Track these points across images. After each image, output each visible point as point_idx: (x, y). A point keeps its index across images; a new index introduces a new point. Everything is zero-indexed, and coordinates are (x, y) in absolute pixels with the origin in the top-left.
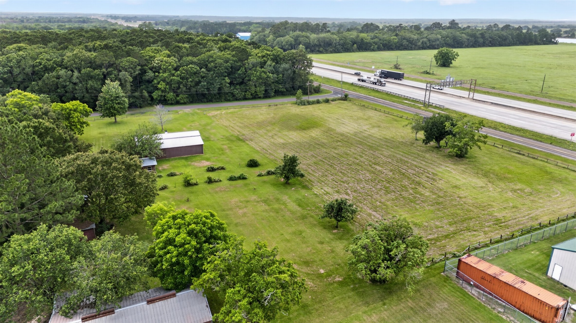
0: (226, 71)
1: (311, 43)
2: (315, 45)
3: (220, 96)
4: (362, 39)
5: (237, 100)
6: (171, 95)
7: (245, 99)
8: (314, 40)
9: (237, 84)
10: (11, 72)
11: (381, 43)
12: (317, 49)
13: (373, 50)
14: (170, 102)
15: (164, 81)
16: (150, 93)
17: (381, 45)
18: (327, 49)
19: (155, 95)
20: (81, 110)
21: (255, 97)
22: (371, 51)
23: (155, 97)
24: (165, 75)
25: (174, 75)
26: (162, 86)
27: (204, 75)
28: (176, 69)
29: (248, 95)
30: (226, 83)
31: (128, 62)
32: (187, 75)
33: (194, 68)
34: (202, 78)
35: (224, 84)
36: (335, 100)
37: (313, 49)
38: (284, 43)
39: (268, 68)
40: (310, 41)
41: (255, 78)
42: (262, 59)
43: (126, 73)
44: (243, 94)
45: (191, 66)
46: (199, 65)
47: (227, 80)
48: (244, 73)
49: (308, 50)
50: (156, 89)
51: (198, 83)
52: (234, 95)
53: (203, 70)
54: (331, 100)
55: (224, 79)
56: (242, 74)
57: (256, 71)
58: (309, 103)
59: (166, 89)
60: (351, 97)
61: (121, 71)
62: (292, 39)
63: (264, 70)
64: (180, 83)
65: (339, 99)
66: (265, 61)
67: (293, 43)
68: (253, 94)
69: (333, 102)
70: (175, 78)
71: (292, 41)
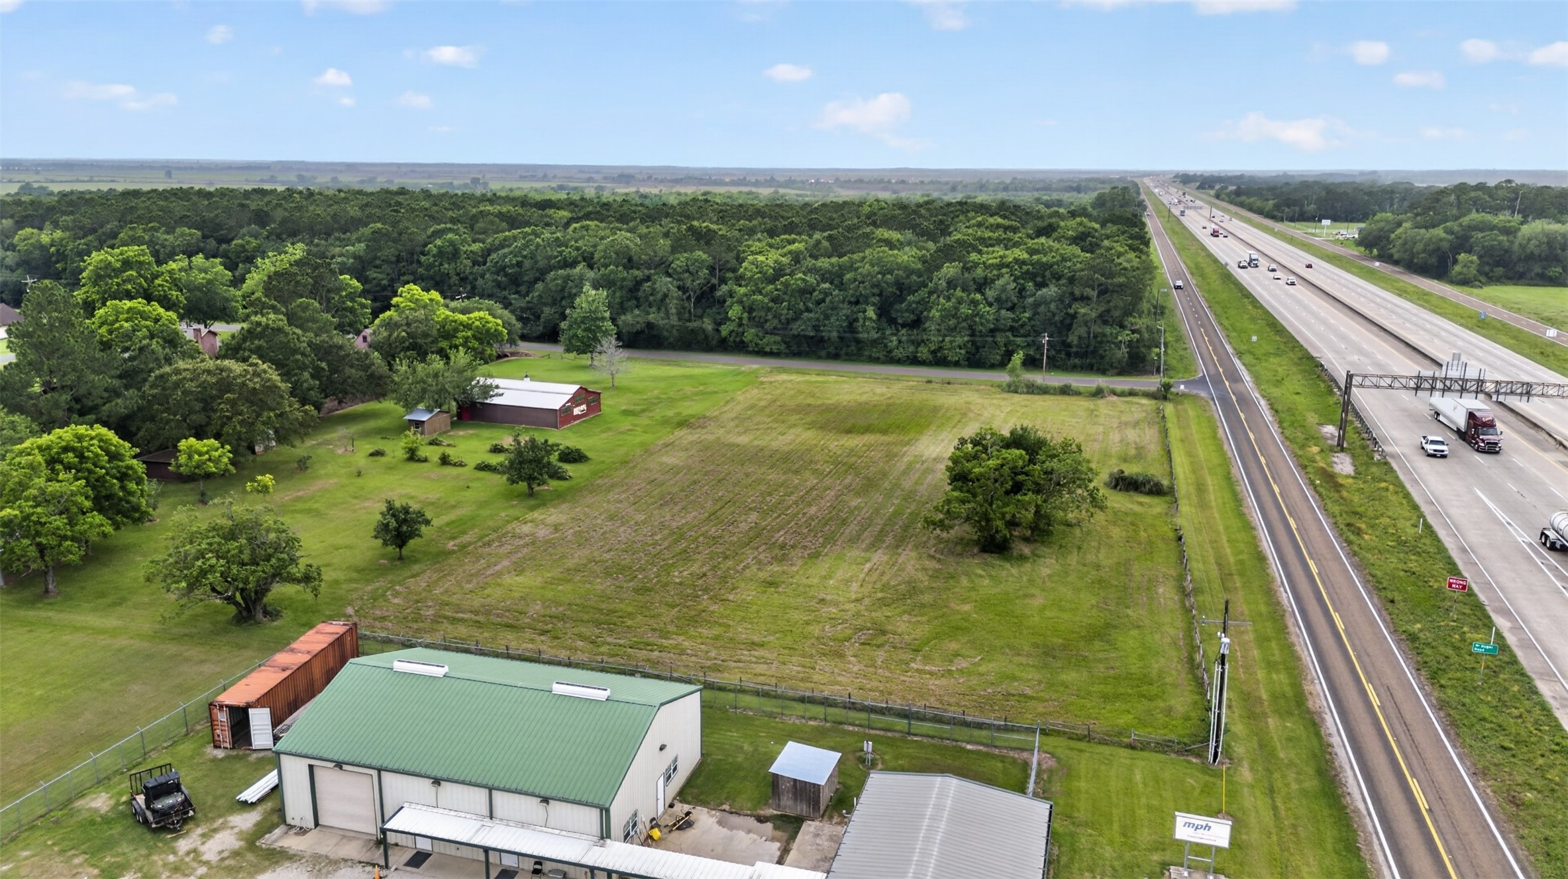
0: (876, 290)
3: (859, 349)
5: (898, 362)
6: (750, 334)
7: (914, 361)
9: (903, 326)
14: (750, 349)
15: (740, 302)
16: (718, 324)
19: (725, 330)
21: (939, 360)
23: (724, 333)
24: (742, 290)
25: (761, 293)
26: (734, 312)
27: (821, 296)
28: (772, 280)
29: (924, 352)
30: (865, 319)
31: (687, 259)
32: (785, 293)
33: (804, 280)
34: (819, 303)
35: (861, 321)
36: (1132, 393)
37: (1520, 268)
38: (1419, 247)
39: (991, 294)
40: (1512, 243)
41: (938, 314)
42: (995, 272)
43: (669, 279)
44: (912, 349)
45: (800, 275)
46: (825, 276)
47: (871, 313)
48: (923, 299)
49: (1500, 271)
50: (728, 319)
51: (802, 312)
52: (890, 351)
53: (827, 285)
54: (1114, 393)
55: (865, 311)
56: (919, 303)
57: (948, 299)
58: (1033, 389)
59: (741, 319)
60: (1203, 394)
61: (670, 275)
62: (1443, 235)
63: (978, 296)
64: (769, 309)
65: (1147, 395)
66: (999, 276)
67: (1445, 245)
68: (934, 352)
69: (1115, 398)
70: (760, 297)
71: (1441, 240)
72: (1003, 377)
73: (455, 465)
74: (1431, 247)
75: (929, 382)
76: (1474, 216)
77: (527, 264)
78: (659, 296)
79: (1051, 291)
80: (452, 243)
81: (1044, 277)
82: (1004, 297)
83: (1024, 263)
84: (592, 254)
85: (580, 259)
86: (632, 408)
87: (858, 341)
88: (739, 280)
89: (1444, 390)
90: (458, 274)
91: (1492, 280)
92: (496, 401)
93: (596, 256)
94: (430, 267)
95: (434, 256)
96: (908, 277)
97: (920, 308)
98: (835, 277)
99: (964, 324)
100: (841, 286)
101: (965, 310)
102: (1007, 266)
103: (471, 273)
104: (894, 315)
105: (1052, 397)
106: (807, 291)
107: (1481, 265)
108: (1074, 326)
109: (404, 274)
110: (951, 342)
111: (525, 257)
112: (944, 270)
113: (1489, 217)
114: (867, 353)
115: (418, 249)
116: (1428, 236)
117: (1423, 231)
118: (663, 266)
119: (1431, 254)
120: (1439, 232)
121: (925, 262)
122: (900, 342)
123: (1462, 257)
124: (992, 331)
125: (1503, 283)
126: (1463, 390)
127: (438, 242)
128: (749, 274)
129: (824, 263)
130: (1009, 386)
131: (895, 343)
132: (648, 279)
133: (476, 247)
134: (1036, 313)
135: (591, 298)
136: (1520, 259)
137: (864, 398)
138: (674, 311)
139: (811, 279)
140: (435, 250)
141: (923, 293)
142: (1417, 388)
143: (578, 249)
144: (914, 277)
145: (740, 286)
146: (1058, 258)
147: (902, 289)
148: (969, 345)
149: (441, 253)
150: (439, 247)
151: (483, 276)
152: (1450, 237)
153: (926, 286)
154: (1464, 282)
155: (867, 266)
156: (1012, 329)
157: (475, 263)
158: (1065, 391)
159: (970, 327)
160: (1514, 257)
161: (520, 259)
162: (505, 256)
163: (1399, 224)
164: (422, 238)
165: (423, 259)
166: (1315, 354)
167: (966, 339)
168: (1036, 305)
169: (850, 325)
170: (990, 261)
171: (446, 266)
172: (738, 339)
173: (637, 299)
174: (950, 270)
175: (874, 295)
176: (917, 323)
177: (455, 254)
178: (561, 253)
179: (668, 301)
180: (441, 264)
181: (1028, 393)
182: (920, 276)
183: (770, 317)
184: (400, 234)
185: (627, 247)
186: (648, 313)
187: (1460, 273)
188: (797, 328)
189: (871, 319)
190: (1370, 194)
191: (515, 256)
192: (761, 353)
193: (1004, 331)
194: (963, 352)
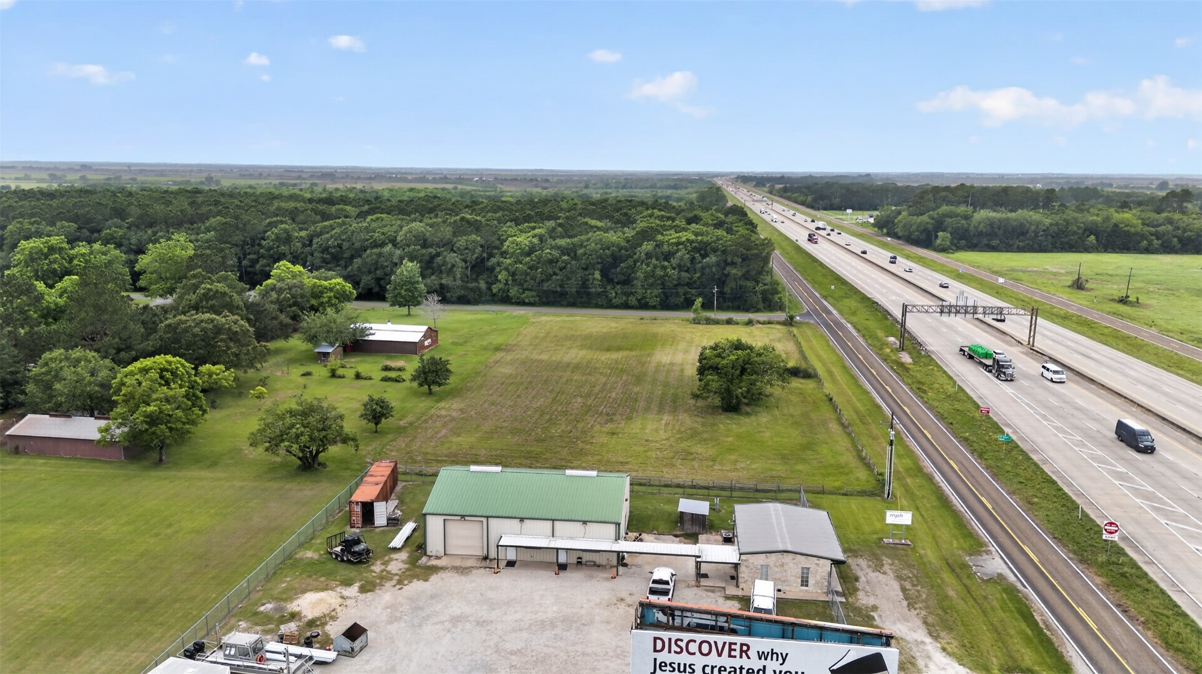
0: (599, 260)
1: (972, 228)
2: (981, 234)
3: (589, 300)
4: (1116, 225)
6: (514, 291)
7: (626, 306)
8: (980, 223)
9: (618, 283)
10: (340, 246)
11: (1175, 236)
12: (985, 241)
13: (1148, 251)
14: (513, 301)
15: (506, 269)
16: (489, 285)
17: (1175, 239)
18: (1011, 242)
19: (495, 288)
20: (337, 290)
21: (643, 305)
22: (1141, 252)
23: (494, 291)
24: (508, 261)
25: (521, 263)
26: (502, 276)
27: (564, 265)
28: (529, 254)
29: (633, 300)
30: (594, 279)
31: (467, 241)
32: (538, 263)
33: (550, 254)
34: (561, 269)
35: (591, 280)
36: (770, 323)
37: (975, 241)
38: (914, 227)
39: (674, 262)
40: (969, 225)
41: (642, 275)
42: (675, 248)
43: (456, 255)
44: (624, 298)
45: (548, 251)
46: (564, 251)
47: (597, 275)
48: (630, 266)
49: (963, 242)
50: (497, 280)
51: (551, 276)
52: (611, 300)
53: (565, 258)
54: (759, 322)
55: (593, 274)
56: (627, 268)
57: (648, 265)
58: (709, 321)
59: (507, 281)
60: (812, 322)
61: (455, 252)
62: (929, 220)
63: (666, 263)
64: (527, 274)
65: (779, 323)
66: (678, 251)
67: (930, 227)
68: (639, 300)
69: (760, 325)
70: (521, 266)
71: (927, 223)
72: (691, 315)
73: (366, 379)
74: (922, 228)
75: (642, 319)
76: (945, 208)
77: (346, 245)
78: (449, 266)
79: (712, 259)
80: (286, 231)
81: (705, 250)
82: (682, 264)
83: (692, 242)
84: (396, 237)
85: (387, 241)
86: (457, 341)
87: (588, 294)
88: (504, 254)
89: (956, 313)
90: (291, 253)
91: (959, 249)
92: (371, 338)
93: (399, 239)
94: (270, 249)
95: (273, 240)
96: (620, 251)
97: (629, 272)
98: (570, 251)
99: (659, 282)
100: (575, 257)
101: (659, 272)
102: (682, 243)
103: (302, 253)
104: (611, 276)
105: (723, 326)
106: (551, 262)
107: (953, 238)
108: (728, 282)
109: (249, 254)
110: (651, 293)
111: (343, 240)
112: (644, 247)
113: (953, 208)
114: (594, 302)
115: (259, 236)
116: (919, 220)
117: (915, 217)
118: (449, 245)
119: (921, 233)
120: (925, 218)
121: (628, 241)
122: (616, 293)
123: (940, 234)
124: (676, 285)
125: (966, 250)
126: (966, 312)
127: (275, 230)
128: (511, 250)
129: (562, 242)
130: (694, 320)
131: (614, 294)
132: (438, 255)
133: (303, 234)
134: (703, 274)
135: (409, 268)
136: (974, 235)
137: (605, 330)
138: (459, 276)
139: (556, 253)
140: (273, 237)
141: (630, 262)
142: (942, 312)
143: (383, 234)
144: (623, 251)
145: (505, 258)
146: (715, 238)
147: (616, 259)
148: (662, 295)
149: (278, 238)
150: (276, 234)
151: (312, 255)
152: (933, 222)
153: (632, 257)
154: (943, 250)
155: (593, 245)
156: (688, 284)
157: (304, 245)
158: (729, 322)
159: (663, 283)
160: (972, 233)
161: (340, 242)
162: (328, 240)
163: (899, 213)
164: (261, 228)
165: (264, 243)
166: (869, 296)
167: (660, 291)
168: (703, 268)
169: (584, 283)
170: (672, 241)
171: (283, 247)
172: (505, 295)
173: (432, 269)
174: (647, 246)
175: (598, 263)
176: (627, 281)
177: (288, 239)
178: (372, 237)
179: (455, 269)
180: (278, 247)
181: (706, 324)
182: (627, 251)
183: (528, 278)
184: (244, 225)
185: (422, 232)
186: (441, 279)
187: (940, 245)
188: (546, 286)
189: (597, 280)
190: (873, 191)
191: (336, 240)
192: (522, 303)
193: (684, 285)
194: (658, 299)
